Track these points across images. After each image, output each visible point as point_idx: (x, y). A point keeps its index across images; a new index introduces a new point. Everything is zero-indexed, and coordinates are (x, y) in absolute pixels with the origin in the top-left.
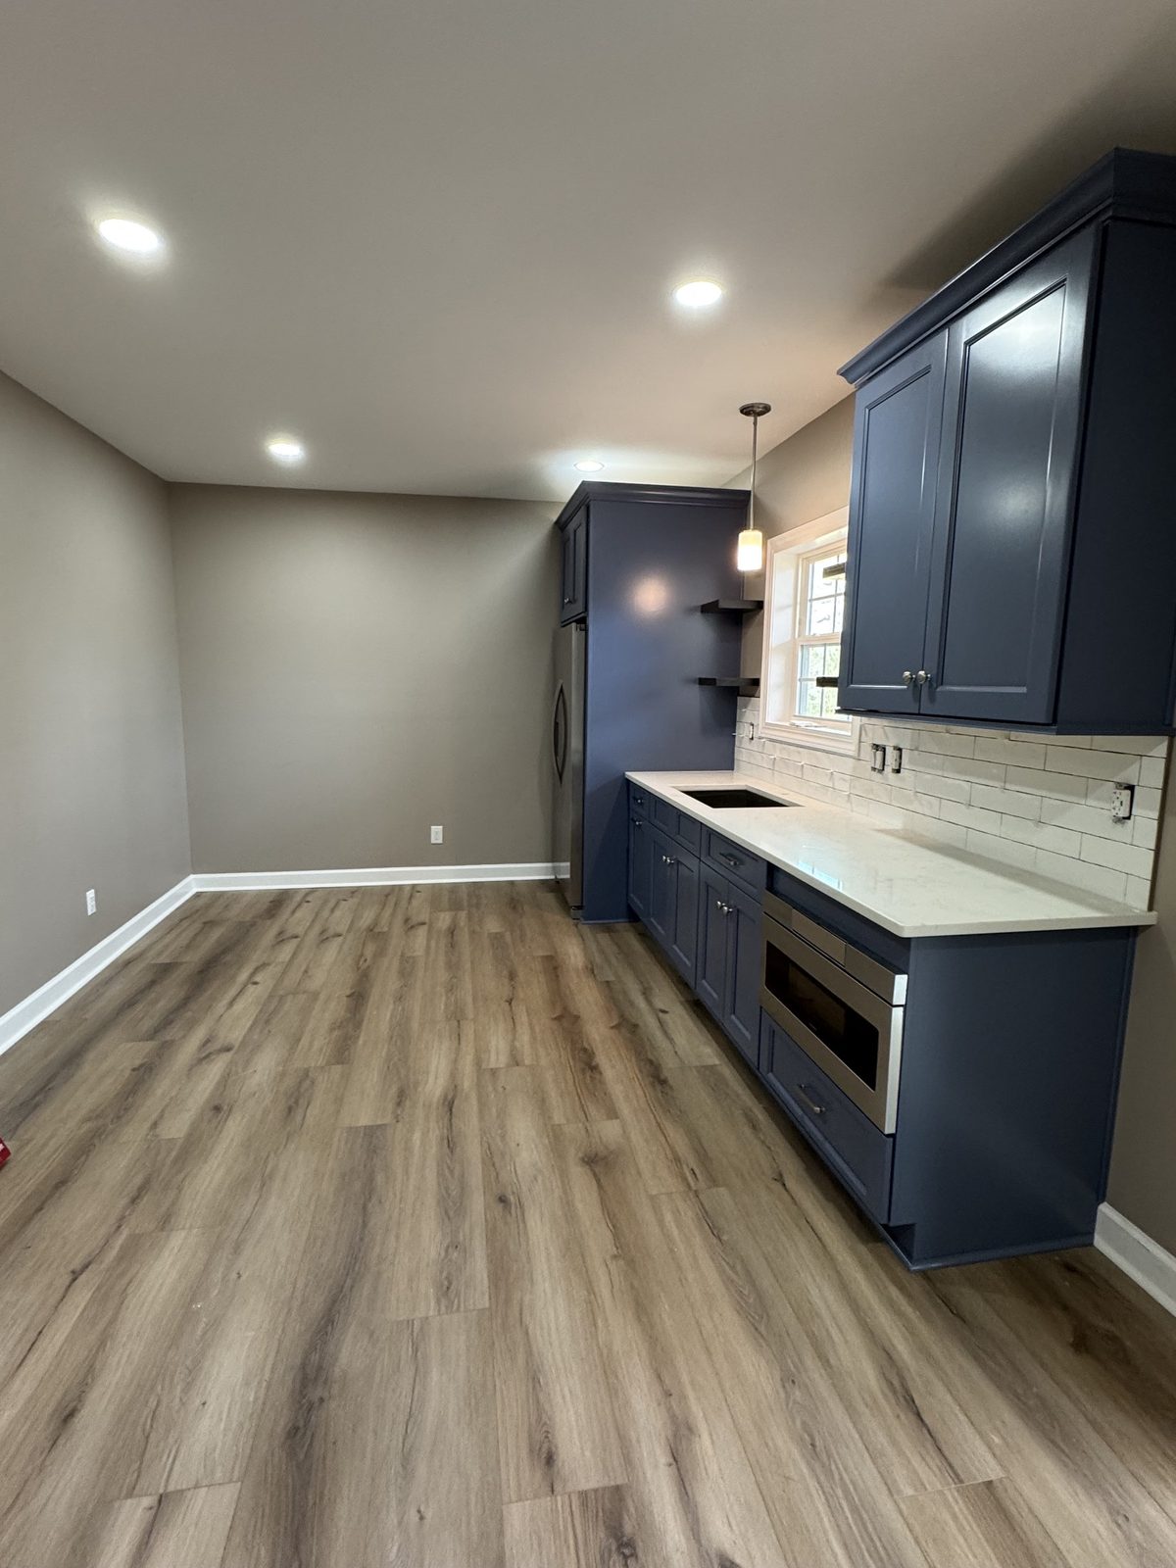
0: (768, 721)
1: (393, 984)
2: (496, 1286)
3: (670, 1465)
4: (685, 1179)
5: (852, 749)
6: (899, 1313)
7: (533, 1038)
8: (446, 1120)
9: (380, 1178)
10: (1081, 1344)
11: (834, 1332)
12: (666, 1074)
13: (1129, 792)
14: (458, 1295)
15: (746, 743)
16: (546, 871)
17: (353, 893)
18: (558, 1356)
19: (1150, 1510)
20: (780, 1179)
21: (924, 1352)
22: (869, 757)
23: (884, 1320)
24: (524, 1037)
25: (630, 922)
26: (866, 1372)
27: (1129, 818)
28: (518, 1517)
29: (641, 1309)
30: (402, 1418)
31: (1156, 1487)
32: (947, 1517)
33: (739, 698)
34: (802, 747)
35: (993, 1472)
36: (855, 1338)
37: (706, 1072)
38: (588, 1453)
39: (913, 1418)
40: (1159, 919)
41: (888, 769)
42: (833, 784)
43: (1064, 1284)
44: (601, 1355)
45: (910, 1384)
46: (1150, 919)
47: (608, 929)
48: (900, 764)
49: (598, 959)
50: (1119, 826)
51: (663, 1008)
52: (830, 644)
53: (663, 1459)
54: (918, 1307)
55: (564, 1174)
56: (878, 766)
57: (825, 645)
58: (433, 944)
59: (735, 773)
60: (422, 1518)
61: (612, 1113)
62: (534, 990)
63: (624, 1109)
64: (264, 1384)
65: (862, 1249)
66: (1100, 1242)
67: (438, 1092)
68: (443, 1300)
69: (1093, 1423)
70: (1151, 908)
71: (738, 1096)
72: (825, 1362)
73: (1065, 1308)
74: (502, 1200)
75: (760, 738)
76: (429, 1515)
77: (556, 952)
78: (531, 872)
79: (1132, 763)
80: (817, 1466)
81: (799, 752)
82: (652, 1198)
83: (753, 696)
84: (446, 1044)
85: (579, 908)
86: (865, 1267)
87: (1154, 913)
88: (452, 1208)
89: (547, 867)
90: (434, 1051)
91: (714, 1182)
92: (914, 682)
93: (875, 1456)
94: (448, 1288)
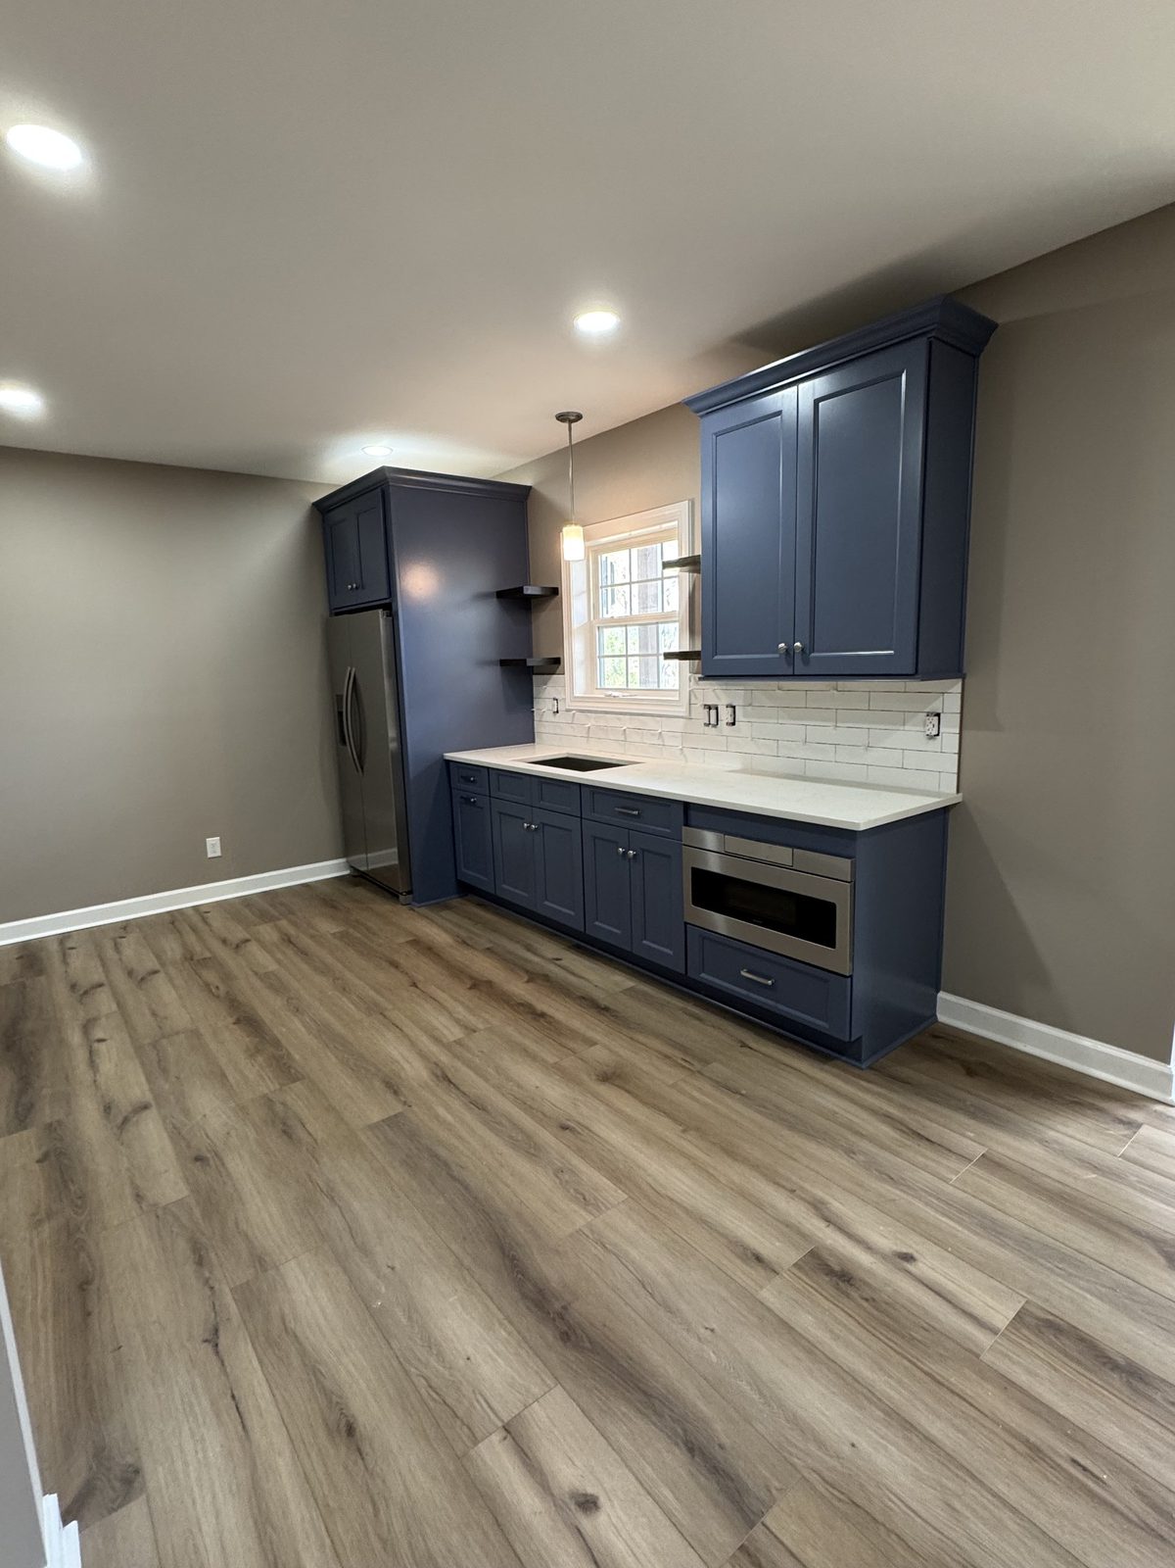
0: (576, 695)
1: (277, 1002)
2: (621, 1182)
3: (828, 1226)
4: (684, 1067)
5: (683, 711)
6: (879, 1095)
7: (467, 1008)
8: (454, 1090)
9: (442, 1152)
10: (970, 1072)
11: (851, 1117)
12: (604, 1003)
13: (937, 718)
14: (595, 1199)
15: (549, 716)
16: (338, 868)
17: (125, 928)
18: (705, 1202)
19: (1052, 1133)
20: (744, 1045)
21: (902, 1107)
22: (701, 715)
23: (869, 1099)
24: (461, 1012)
25: (460, 897)
26: (885, 1131)
27: (938, 735)
28: (769, 1295)
29: (731, 1152)
30: (638, 1288)
31: (1048, 1122)
32: (977, 1179)
33: (534, 677)
34: (621, 714)
35: (983, 1151)
36: (864, 1115)
37: (630, 992)
38: (777, 1244)
39: (927, 1143)
40: (964, 797)
41: (722, 723)
42: (663, 741)
43: (940, 1045)
44: (732, 1189)
45: (911, 1126)
46: (959, 798)
47: (447, 907)
48: (734, 718)
49: (463, 934)
50: (931, 742)
51: (556, 957)
52: (631, 625)
53: (822, 1225)
54: (881, 1086)
55: (596, 1096)
56: (713, 721)
57: (626, 626)
58: (279, 956)
59: (537, 745)
60: (712, 1330)
61: (592, 1043)
62: (426, 969)
63: (597, 1037)
64: (505, 1322)
65: (826, 1067)
66: (942, 1018)
67: (425, 1074)
68: (590, 1208)
69: (1003, 1107)
70: (958, 792)
71: (668, 1003)
72: (862, 1135)
73: (951, 1058)
74: (564, 1128)
75: (568, 711)
76: (714, 1326)
77: (415, 935)
78: (326, 870)
79: (936, 700)
80: (902, 1187)
81: (618, 719)
82: (673, 1086)
83: (553, 674)
84: (389, 1035)
85: (410, 892)
86: (838, 1076)
87: (960, 794)
88: (531, 1149)
89: (339, 864)
90: (382, 1042)
91: (707, 1062)
92: (789, 652)
93: (925, 1168)
94: (584, 1199)
